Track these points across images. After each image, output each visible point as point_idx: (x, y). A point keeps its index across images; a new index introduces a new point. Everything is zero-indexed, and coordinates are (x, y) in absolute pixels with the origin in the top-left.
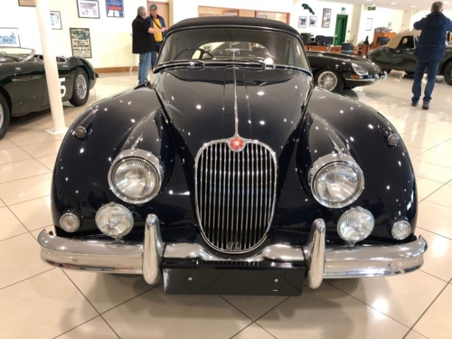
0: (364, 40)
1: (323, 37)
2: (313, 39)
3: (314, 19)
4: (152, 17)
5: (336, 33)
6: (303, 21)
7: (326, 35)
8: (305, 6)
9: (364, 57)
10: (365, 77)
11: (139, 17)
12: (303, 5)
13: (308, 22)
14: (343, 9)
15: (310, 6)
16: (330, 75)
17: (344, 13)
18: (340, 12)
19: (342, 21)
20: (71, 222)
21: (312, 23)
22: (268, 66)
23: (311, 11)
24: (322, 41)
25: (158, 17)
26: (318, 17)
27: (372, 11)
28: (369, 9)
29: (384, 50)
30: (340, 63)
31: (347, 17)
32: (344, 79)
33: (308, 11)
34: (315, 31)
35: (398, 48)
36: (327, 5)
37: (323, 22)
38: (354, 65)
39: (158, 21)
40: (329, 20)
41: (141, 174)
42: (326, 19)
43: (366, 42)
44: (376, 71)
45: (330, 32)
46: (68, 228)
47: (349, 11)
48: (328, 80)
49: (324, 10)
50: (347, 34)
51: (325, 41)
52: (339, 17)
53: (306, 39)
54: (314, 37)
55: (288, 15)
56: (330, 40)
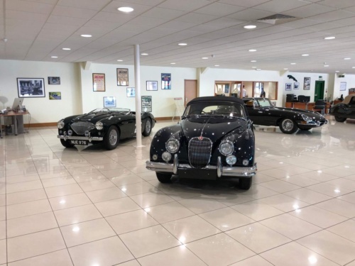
0: (340, 97)
1: (303, 96)
2: (295, 98)
3: (297, 84)
8: (290, 77)
10: (310, 122)
12: (288, 76)
13: (293, 86)
14: (320, 77)
17: (321, 80)
18: (318, 79)
19: (320, 85)
20: (155, 157)
21: (296, 87)
23: (294, 79)
26: (301, 83)
27: (342, 78)
28: (340, 76)
29: (341, 105)
31: (323, 82)
32: (297, 123)
33: (292, 80)
35: (350, 104)
36: (307, 75)
37: (305, 86)
38: (302, 115)
40: (309, 85)
41: (174, 146)
42: (306, 84)
46: (154, 159)
47: (325, 77)
48: (288, 124)
49: (305, 78)
50: (325, 93)
51: (304, 99)
52: (317, 83)
53: (290, 98)
54: (297, 96)
55: (277, 83)
56: (308, 98)
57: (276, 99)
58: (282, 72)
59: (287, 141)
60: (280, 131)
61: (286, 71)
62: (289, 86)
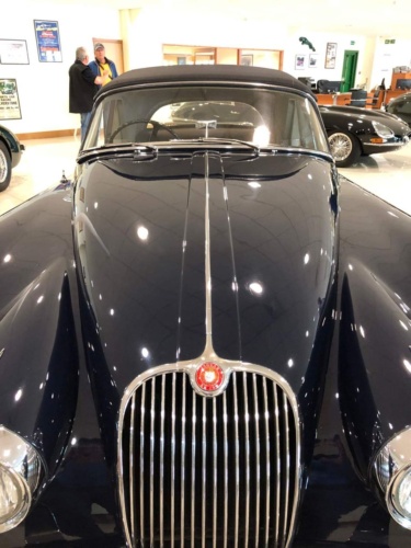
0: (380, 84)
1: (327, 82)
2: (314, 85)
3: (314, 57)
4: (98, 61)
5: (343, 76)
6: (301, 60)
7: (331, 79)
8: (304, 41)
9: (383, 109)
10: (390, 140)
11: (78, 62)
12: (301, 39)
13: (307, 62)
14: (353, 44)
15: (310, 40)
16: (343, 138)
17: (353, 48)
18: (348, 47)
19: (352, 59)
21: (313, 63)
22: (263, 151)
23: (311, 47)
24: (325, 87)
25: (107, 61)
26: (320, 56)
27: (390, 45)
28: (387, 42)
29: (410, 99)
30: (354, 120)
31: (357, 53)
32: (361, 143)
33: (307, 46)
34: (316, 74)
36: (332, 38)
37: (326, 61)
38: (374, 123)
39: (106, 67)
40: (334, 58)
42: (330, 57)
43: (382, 87)
44: (404, 131)
45: (336, 75)
48: (340, 145)
49: (328, 45)
50: (357, 76)
51: (329, 88)
52: (347, 54)
54: (315, 82)
55: (281, 53)
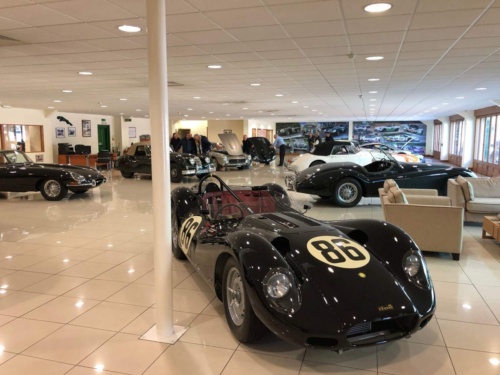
2: (72, 149)
3: (72, 129)
8: (61, 119)
10: (83, 182)
12: (58, 118)
13: (66, 133)
14: (103, 120)
16: (54, 183)
17: (104, 123)
18: (100, 123)
21: (72, 133)
23: (68, 122)
26: (78, 127)
27: (129, 122)
28: (127, 120)
31: (108, 127)
36: (85, 117)
37: (83, 132)
38: (71, 173)
40: (89, 130)
42: (86, 129)
45: (93, 141)
47: (109, 121)
48: (53, 187)
49: (83, 121)
50: (112, 142)
51: (84, 150)
52: (100, 127)
53: (63, 149)
54: (73, 146)
55: (41, 127)
56: (88, 149)
57: (43, 150)
58: (48, 113)
59: (53, 211)
60: (42, 198)
61: (52, 110)
62: (60, 133)
